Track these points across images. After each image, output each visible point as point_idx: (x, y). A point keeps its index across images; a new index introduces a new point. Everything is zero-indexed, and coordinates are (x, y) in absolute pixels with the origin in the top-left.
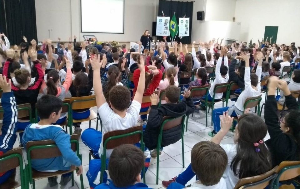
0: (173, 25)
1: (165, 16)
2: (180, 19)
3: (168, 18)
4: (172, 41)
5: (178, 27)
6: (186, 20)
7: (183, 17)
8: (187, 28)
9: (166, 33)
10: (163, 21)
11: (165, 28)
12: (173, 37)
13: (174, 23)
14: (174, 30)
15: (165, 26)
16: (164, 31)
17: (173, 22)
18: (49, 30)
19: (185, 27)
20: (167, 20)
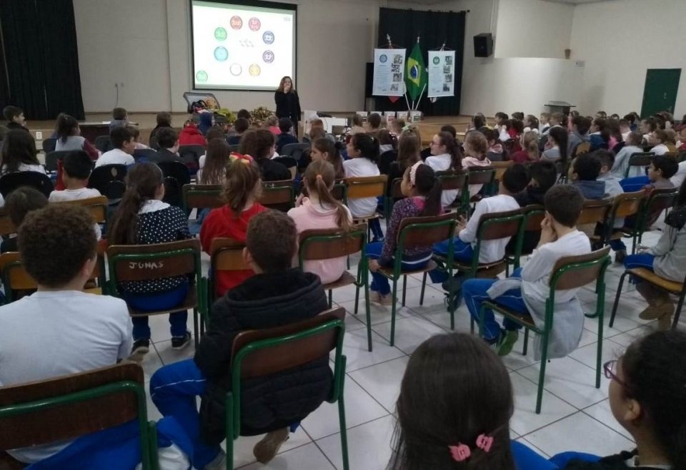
0: (413, 70)
1: (395, 48)
2: (432, 54)
3: (402, 52)
4: (411, 108)
5: (427, 74)
6: (447, 58)
7: (439, 50)
8: (450, 77)
9: (397, 89)
10: (391, 60)
11: (395, 75)
12: (414, 98)
13: (417, 63)
14: (416, 81)
15: (393, 70)
16: (392, 83)
17: (413, 63)
18: (116, 85)
19: (445, 72)
20: (399, 56)
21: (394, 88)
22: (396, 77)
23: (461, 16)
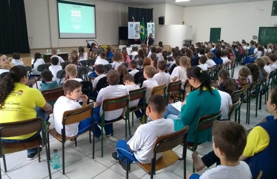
0: (142, 29)
1: (136, 21)
2: (148, 24)
3: (139, 23)
4: (142, 43)
5: (147, 31)
6: (152, 25)
7: (150, 22)
8: (153, 32)
9: (137, 36)
10: (134, 26)
11: (136, 31)
12: (143, 39)
13: (143, 27)
14: (143, 33)
15: (136, 30)
16: (135, 34)
19: (152, 30)
20: (138, 25)
21: (136, 36)
22: (137, 32)
23: (151, 10)
